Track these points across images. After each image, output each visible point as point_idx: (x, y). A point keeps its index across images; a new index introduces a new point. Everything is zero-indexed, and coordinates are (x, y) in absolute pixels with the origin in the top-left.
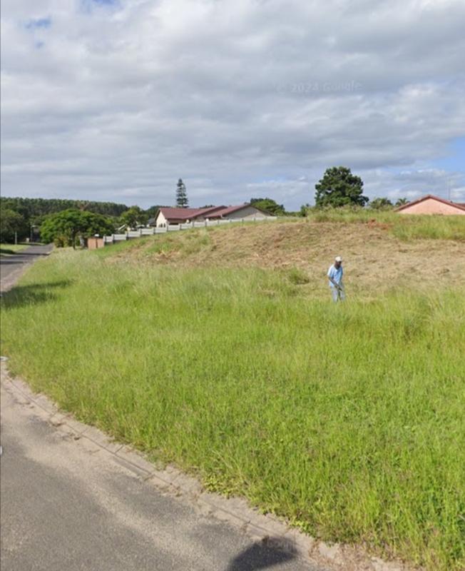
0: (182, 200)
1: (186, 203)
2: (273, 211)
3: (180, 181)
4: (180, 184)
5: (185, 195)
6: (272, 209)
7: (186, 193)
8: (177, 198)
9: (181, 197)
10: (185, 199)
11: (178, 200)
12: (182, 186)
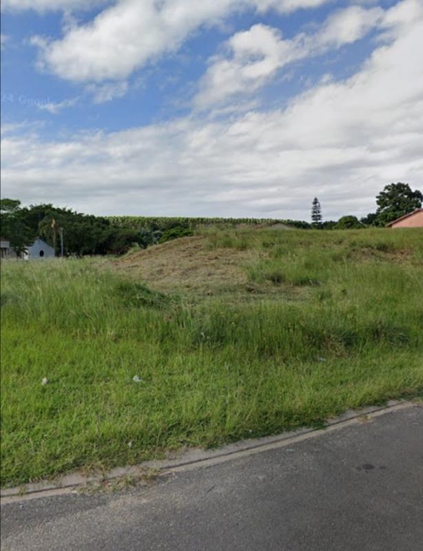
0: (316, 216)
1: (319, 219)
2: (351, 225)
3: (316, 199)
4: (316, 202)
5: (319, 212)
6: (349, 224)
7: (320, 210)
8: (312, 215)
9: (315, 214)
10: (319, 216)
11: (313, 216)
12: (317, 204)
